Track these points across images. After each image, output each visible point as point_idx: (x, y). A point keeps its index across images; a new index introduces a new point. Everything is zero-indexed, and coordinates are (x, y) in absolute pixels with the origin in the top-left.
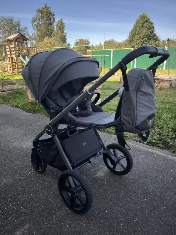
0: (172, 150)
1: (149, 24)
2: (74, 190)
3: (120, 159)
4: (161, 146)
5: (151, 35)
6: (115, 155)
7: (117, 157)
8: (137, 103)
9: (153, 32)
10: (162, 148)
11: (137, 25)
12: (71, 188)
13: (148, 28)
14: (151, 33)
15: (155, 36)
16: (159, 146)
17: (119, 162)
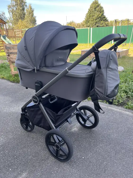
0: (125, 107)
1: (100, 8)
2: (59, 144)
3: (89, 117)
4: (117, 104)
5: (102, 17)
6: (85, 114)
7: (87, 116)
8: (107, 77)
9: (103, 14)
10: (117, 105)
11: (91, 9)
12: (56, 143)
13: (99, 12)
14: (102, 15)
15: (104, 17)
16: (115, 104)
17: (88, 119)
